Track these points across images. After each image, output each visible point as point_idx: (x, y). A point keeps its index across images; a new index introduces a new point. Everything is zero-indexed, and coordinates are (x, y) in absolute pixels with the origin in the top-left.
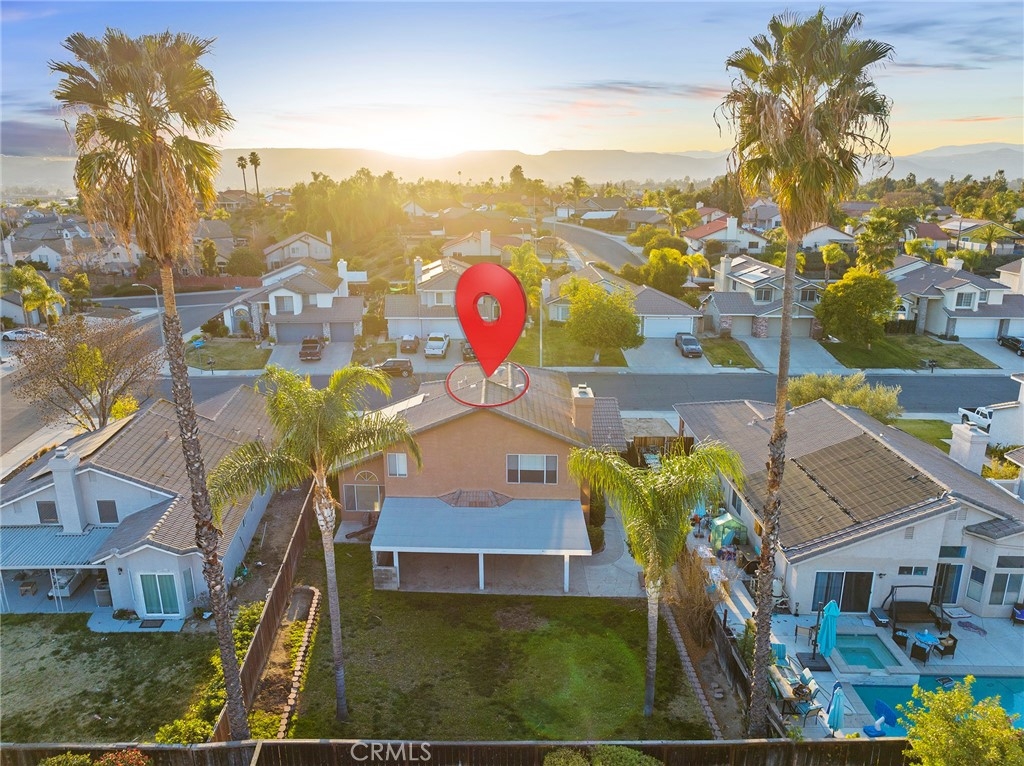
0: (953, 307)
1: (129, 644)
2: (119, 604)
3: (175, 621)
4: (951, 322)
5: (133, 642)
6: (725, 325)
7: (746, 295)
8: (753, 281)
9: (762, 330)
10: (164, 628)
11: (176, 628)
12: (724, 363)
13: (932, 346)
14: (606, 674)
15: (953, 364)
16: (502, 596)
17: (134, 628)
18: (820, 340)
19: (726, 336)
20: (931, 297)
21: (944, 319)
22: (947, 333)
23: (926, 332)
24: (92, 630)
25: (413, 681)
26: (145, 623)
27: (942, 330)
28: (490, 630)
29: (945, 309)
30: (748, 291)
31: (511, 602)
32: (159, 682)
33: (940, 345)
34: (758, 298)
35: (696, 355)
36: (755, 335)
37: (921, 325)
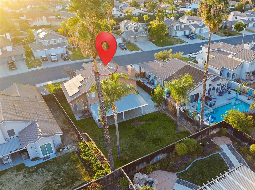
0: (176, 29)
1: (45, 165)
2: (32, 157)
3: (53, 155)
4: (176, 33)
5: (46, 164)
6: (129, 40)
7: (132, 31)
8: (133, 27)
9: (137, 40)
10: (51, 158)
11: (55, 156)
12: (133, 50)
13: (173, 39)
14: (163, 128)
15: (179, 43)
16: (130, 120)
17: (42, 161)
18: (150, 41)
19: (129, 42)
20: (171, 27)
21: (174, 32)
22: (175, 35)
23: (171, 36)
24: (29, 167)
25: (127, 144)
26: (44, 159)
27: (174, 35)
28: (134, 128)
29: (174, 30)
30: (132, 30)
31: (133, 120)
32: (65, 170)
33: (175, 38)
34: (135, 32)
35: (126, 49)
36: (136, 41)
37: (169, 34)
